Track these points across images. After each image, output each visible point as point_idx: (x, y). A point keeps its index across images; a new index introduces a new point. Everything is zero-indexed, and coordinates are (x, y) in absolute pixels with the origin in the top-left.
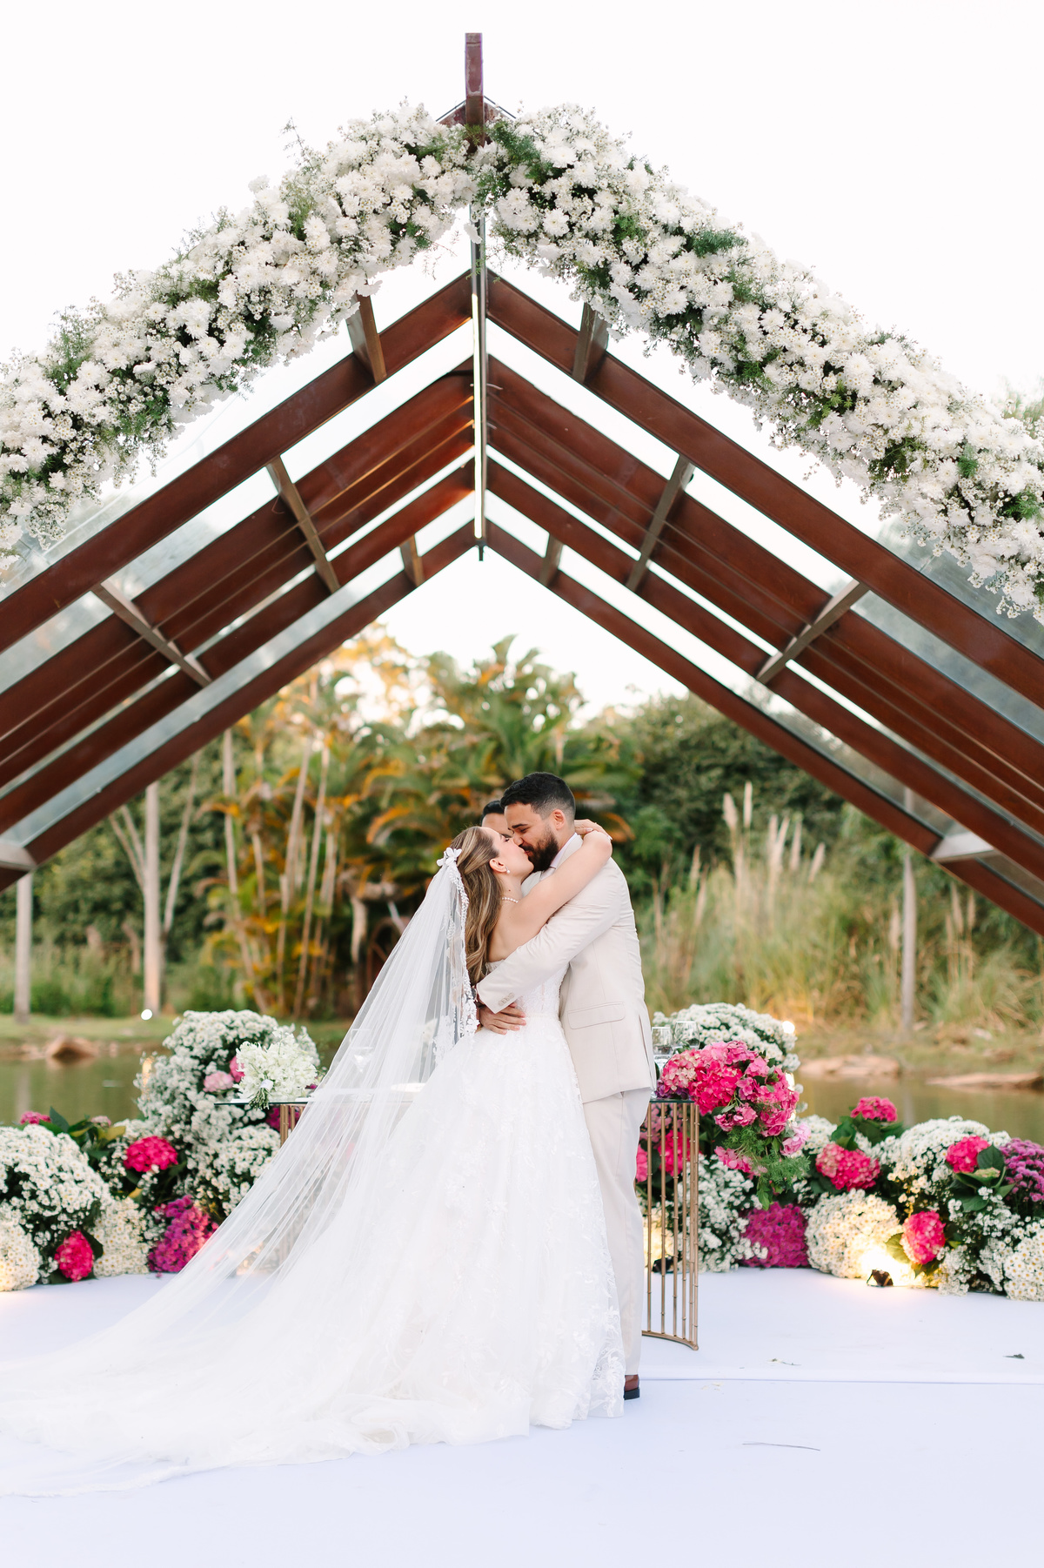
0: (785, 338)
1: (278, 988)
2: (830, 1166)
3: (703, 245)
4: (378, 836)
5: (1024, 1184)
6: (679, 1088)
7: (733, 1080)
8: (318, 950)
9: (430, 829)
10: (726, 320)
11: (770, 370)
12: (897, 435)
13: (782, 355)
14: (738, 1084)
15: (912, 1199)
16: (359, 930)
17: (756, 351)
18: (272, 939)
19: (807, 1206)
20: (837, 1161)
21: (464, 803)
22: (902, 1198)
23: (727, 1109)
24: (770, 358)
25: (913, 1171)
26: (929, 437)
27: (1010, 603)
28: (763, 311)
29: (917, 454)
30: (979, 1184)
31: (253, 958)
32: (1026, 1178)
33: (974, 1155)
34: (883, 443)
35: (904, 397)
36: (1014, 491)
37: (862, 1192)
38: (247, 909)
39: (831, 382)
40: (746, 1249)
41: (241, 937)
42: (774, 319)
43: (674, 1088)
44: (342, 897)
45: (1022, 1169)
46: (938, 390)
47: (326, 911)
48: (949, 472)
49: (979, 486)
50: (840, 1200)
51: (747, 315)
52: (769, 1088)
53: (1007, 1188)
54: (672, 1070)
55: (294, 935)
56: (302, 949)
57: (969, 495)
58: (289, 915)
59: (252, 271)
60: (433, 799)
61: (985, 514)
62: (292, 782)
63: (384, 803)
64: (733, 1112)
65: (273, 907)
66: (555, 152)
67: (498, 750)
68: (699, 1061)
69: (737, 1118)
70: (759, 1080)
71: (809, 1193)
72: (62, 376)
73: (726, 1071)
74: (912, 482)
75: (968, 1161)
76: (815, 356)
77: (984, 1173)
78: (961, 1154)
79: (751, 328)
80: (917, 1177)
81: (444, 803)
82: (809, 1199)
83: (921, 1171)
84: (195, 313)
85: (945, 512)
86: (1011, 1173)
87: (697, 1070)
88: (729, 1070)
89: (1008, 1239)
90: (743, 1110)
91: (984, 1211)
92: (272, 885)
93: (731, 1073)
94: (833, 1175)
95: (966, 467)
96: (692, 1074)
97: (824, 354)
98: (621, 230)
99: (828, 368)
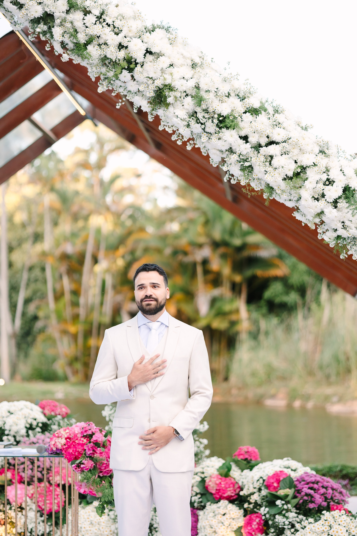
0: (96, 30)
1: (78, 366)
2: (212, 487)
5: (306, 498)
6: (57, 449)
7: (83, 445)
10: (64, 20)
11: (89, 47)
12: (159, 83)
13: (97, 39)
14: (85, 447)
15: (251, 506)
17: (82, 38)
18: (75, 337)
19: (200, 509)
20: (216, 484)
21: (186, 253)
22: (246, 505)
23: (78, 462)
24: (89, 42)
25: (252, 490)
26: (178, 84)
27: (233, 176)
28: (85, 15)
29: (172, 94)
30: (279, 498)
31: (64, 348)
32: (307, 495)
33: (278, 481)
34: (152, 88)
35: (163, 62)
36: (224, 114)
37: (226, 502)
38: (61, 319)
39: (122, 54)
41: (57, 335)
42: (91, 19)
43: (54, 449)
44: (116, 311)
45: (306, 490)
46: (184, 57)
47: (107, 319)
48: (189, 103)
49: (206, 111)
50: (214, 506)
51: (77, 17)
52: (102, 449)
53: (295, 501)
54: (55, 439)
56: (92, 342)
57: (200, 115)
58: (86, 322)
60: (168, 251)
61: (211, 127)
62: (85, 242)
63: (138, 253)
64: (81, 463)
65: (76, 317)
67: (207, 222)
68: (68, 434)
69: (82, 466)
70: (97, 444)
71: (201, 502)
73: (80, 440)
74: (171, 108)
75: (275, 485)
76: (113, 40)
77: (281, 492)
78: (272, 481)
79: (79, 25)
80: (253, 494)
81: (175, 253)
82: (201, 506)
83: (255, 490)
85: (188, 126)
86: (299, 491)
87: (66, 439)
88: (82, 439)
89: (293, 530)
90: (86, 462)
91: (280, 513)
92: (75, 304)
93: (83, 441)
94: (214, 492)
95: (199, 100)
96: (63, 441)
97: (119, 39)
99: (121, 46)
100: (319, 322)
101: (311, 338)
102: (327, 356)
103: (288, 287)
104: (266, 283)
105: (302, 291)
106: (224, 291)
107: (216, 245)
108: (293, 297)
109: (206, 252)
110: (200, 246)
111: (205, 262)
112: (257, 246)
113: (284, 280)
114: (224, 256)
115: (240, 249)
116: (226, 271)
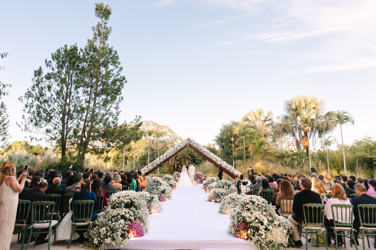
3: (197, 144)
4: (178, 158)
8: (172, 168)
9: (182, 158)
16: (176, 166)
18: (168, 167)
31: (167, 169)
38: (166, 164)
40: (200, 183)
41: (166, 167)
44: (174, 164)
47: (173, 165)
55: (170, 167)
56: (171, 168)
59: (181, 145)
66: (192, 141)
67: (187, 151)
72: (174, 149)
81: (183, 156)
84: (179, 146)
92: (169, 162)
98: (194, 143)
100: (203, 165)
101: (202, 168)
102: (204, 170)
103: (199, 160)
104: (195, 160)
105: (200, 161)
106: (190, 161)
107: (189, 155)
108: (199, 162)
109: (188, 156)
110: (187, 155)
111: (187, 157)
112: (194, 155)
113: (198, 160)
114: (190, 156)
115: (192, 155)
116: (190, 158)
